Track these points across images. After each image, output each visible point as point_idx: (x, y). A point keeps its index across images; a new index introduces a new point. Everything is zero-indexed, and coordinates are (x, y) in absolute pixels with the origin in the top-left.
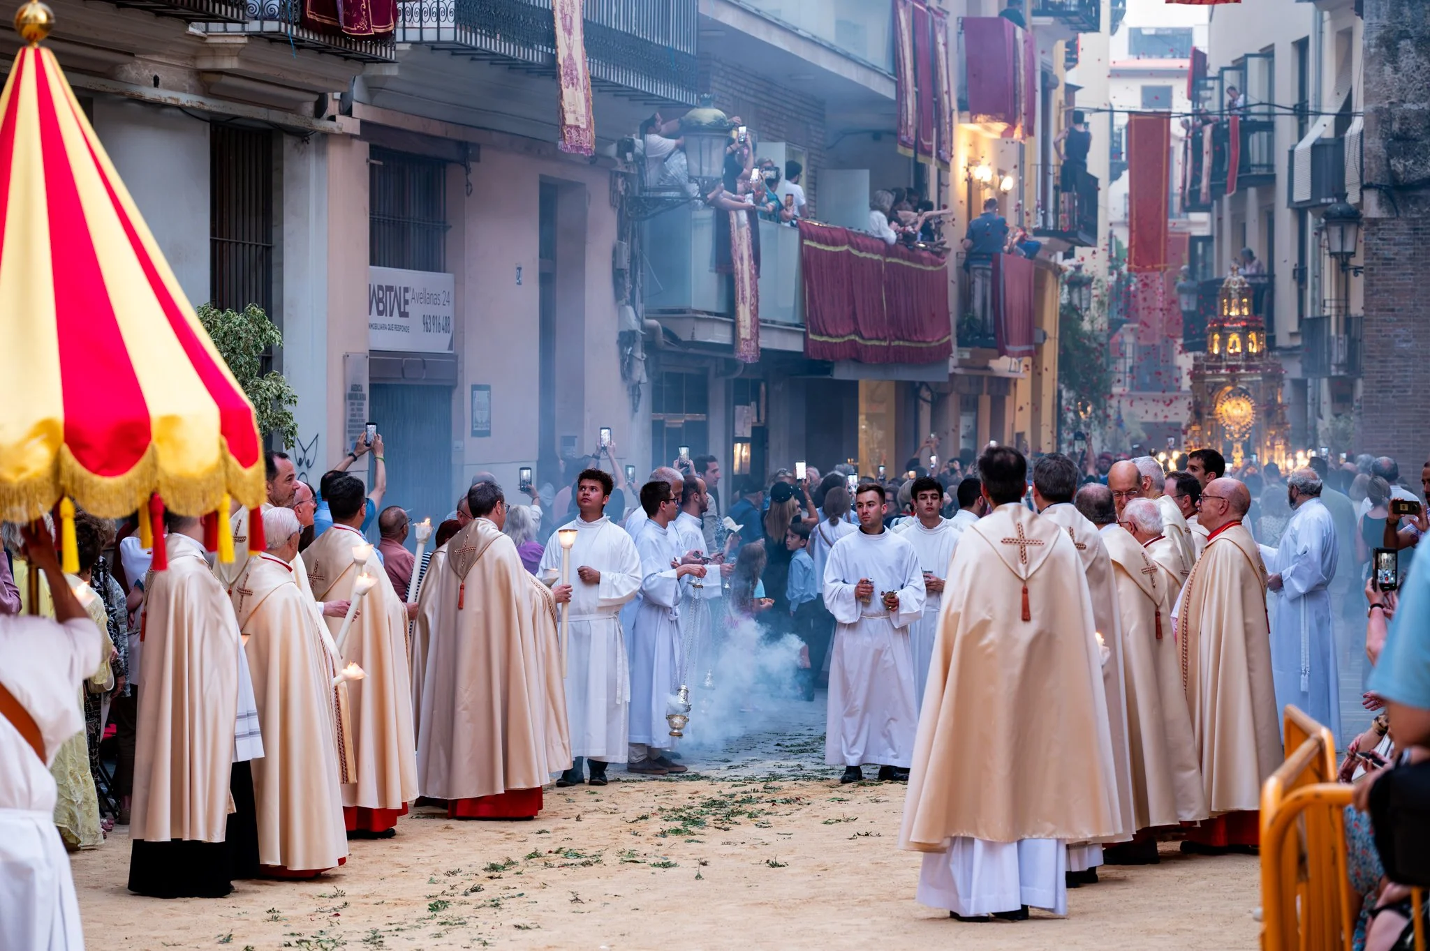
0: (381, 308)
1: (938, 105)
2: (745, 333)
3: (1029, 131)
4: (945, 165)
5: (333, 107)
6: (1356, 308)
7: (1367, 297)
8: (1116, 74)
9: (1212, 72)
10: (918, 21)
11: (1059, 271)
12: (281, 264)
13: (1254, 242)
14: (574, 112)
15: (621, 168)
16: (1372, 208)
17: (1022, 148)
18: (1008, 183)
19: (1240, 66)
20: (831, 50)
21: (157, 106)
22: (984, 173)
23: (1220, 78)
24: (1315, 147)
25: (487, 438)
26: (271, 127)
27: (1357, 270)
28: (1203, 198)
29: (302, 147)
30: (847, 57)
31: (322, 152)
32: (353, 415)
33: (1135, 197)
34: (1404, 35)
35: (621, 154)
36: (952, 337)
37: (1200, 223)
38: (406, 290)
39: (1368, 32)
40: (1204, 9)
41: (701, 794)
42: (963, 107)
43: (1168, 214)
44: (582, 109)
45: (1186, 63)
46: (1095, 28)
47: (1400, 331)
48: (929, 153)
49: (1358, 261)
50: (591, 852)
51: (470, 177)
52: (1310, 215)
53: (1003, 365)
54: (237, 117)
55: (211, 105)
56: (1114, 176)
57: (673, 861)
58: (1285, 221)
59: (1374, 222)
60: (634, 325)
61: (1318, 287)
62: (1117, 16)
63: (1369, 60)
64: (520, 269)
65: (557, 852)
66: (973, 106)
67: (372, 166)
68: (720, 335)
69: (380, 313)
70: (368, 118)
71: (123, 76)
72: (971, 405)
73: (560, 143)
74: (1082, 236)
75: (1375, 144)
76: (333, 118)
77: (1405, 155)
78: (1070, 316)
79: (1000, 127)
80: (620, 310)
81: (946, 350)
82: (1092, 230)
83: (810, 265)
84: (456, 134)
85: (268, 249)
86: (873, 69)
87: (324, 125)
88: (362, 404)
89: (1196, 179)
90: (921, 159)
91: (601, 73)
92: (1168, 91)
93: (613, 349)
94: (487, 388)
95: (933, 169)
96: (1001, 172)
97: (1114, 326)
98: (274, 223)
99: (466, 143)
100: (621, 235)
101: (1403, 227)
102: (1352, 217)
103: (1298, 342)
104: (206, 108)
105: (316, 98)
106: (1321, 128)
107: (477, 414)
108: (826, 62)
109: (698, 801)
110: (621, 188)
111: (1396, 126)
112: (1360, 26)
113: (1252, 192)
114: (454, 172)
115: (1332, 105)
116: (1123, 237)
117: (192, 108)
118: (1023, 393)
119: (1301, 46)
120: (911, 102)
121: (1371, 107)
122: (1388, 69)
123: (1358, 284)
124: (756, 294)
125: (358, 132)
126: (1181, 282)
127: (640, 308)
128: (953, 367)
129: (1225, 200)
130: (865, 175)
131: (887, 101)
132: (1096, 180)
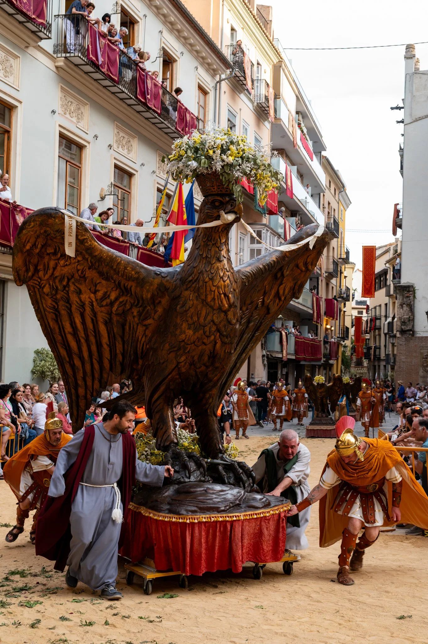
1: (320, 314)
2: (284, 355)
3: (337, 320)
4: (321, 325)
6: (395, 352)
7: (397, 351)
8: (353, 308)
9: (370, 309)
10: (317, 299)
11: (342, 345)
16: (398, 335)
18: (333, 328)
19: (375, 308)
20: (301, 304)
23: (371, 310)
24: (389, 323)
27: (395, 346)
28: (368, 332)
30: (304, 306)
33: (355, 331)
34: (404, 304)
36: (322, 357)
37: (367, 336)
39: (398, 303)
40: (369, 298)
42: (325, 315)
43: (362, 334)
45: (365, 307)
46: (349, 300)
47: (403, 357)
48: (318, 323)
49: (396, 344)
52: (387, 335)
53: (331, 362)
56: (352, 327)
58: (383, 336)
59: (398, 337)
60: (265, 353)
61: (389, 348)
62: (353, 298)
63: (398, 308)
66: (327, 315)
68: (280, 356)
72: (325, 369)
74: (346, 338)
75: (399, 323)
77: (404, 325)
78: (344, 352)
79: (331, 318)
80: (262, 351)
81: (321, 359)
82: (348, 337)
83: (296, 343)
86: (309, 308)
89: (367, 328)
90: (317, 324)
92: (362, 312)
93: (261, 358)
95: (319, 325)
97: (352, 354)
101: (404, 338)
102: (395, 336)
103: (385, 358)
106: (389, 320)
108: (300, 306)
111: (403, 320)
112: (397, 302)
113: (377, 331)
115: (391, 316)
116: (353, 338)
118: (335, 366)
119: (386, 304)
120: (315, 314)
121: (399, 316)
122: (401, 310)
123: (395, 348)
126: (364, 347)
127: (266, 350)
128: (322, 362)
129: (372, 332)
130: (307, 327)
131: (311, 313)
132: (348, 328)
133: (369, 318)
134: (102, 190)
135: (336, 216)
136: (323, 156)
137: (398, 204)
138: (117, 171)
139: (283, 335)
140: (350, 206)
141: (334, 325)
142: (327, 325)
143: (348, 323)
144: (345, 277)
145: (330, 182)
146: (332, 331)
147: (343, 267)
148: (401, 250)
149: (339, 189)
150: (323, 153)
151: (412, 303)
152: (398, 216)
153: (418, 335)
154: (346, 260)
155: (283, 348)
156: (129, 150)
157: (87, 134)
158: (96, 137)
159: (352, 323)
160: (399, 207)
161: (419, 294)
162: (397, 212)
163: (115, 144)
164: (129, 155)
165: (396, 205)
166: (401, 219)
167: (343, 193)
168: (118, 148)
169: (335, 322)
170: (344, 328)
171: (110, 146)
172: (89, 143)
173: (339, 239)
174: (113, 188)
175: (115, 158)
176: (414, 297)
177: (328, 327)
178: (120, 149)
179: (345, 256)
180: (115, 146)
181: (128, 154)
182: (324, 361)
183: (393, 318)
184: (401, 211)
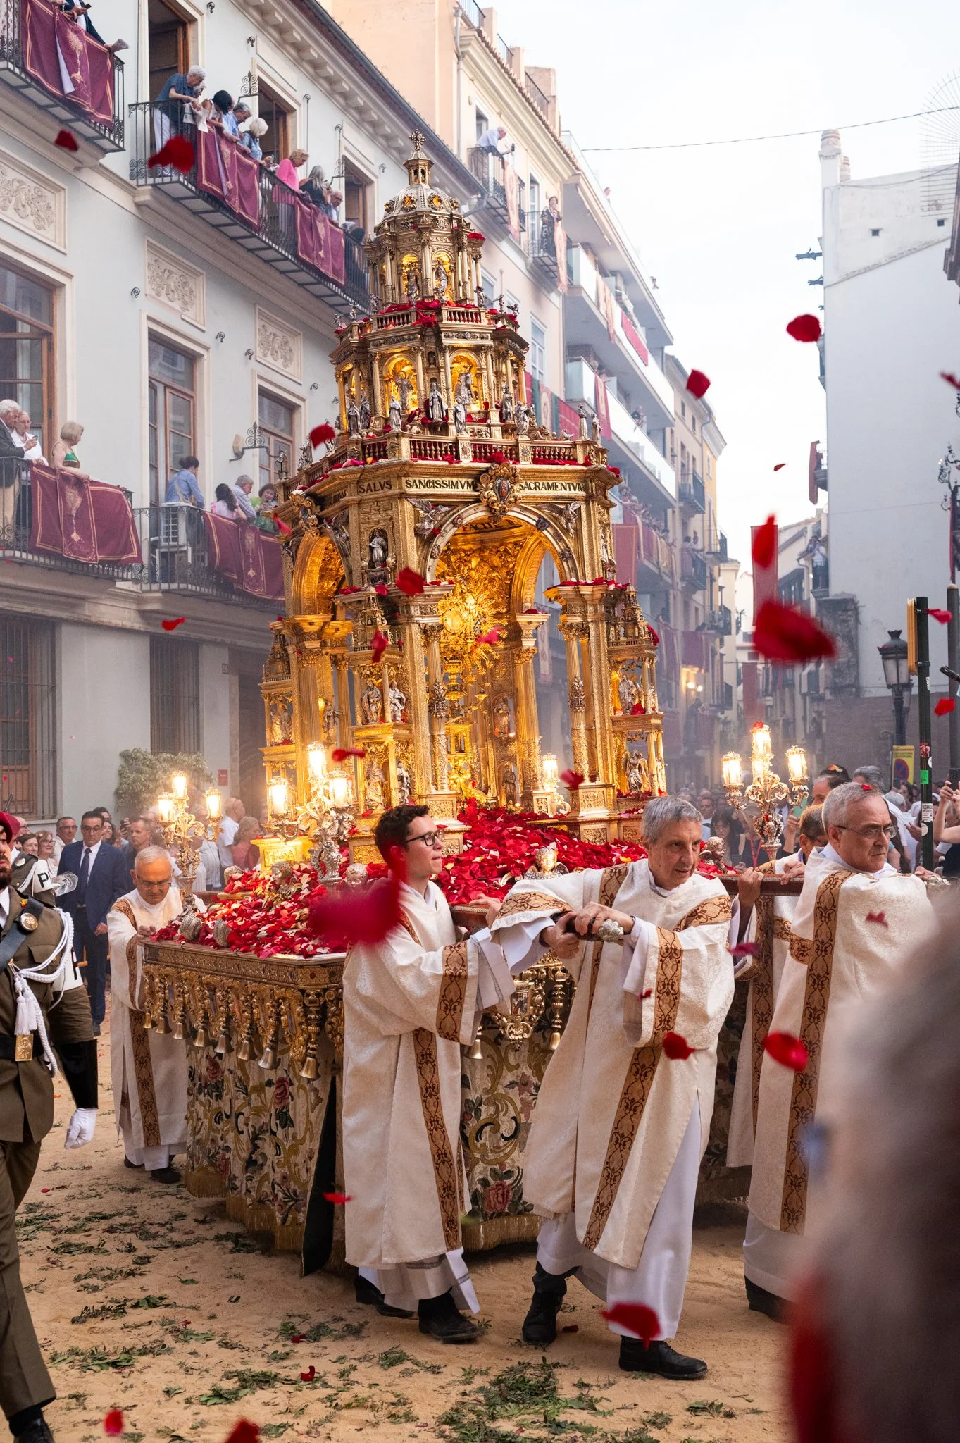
1: (675, 662)
3: (707, 670)
4: (678, 684)
6: (824, 730)
7: (827, 727)
8: (739, 648)
10: (667, 633)
11: (719, 719)
13: (788, 710)
16: (828, 696)
17: (705, 678)
18: (700, 689)
22: (691, 685)
24: (809, 674)
27: (824, 717)
28: (770, 692)
33: (746, 692)
34: (838, 635)
36: (682, 744)
37: (769, 701)
42: (684, 663)
43: (759, 697)
44: (547, 668)
46: (729, 633)
47: (839, 739)
48: (671, 679)
49: (824, 714)
52: (808, 697)
53: (699, 753)
56: (738, 684)
58: (799, 699)
59: (829, 700)
62: (738, 628)
66: (687, 663)
72: (688, 767)
74: (727, 707)
75: (829, 673)
77: (839, 677)
78: (724, 734)
79: (697, 669)
80: (564, 738)
81: (679, 748)
82: (730, 704)
89: (767, 685)
90: (670, 681)
91: (555, 655)
95: (674, 684)
96: (697, 685)
101: (839, 702)
102: (822, 699)
106: (810, 667)
113: (787, 690)
116: (741, 705)
118: (707, 761)
120: (665, 662)
123: (824, 722)
129: (778, 692)
132: (731, 687)
134: (237, 438)
135: (698, 470)
136: (667, 355)
137: (818, 442)
138: (266, 401)
140: (723, 451)
141: (702, 683)
142: (687, 682)
143: (730, 676)
144: (721, 588)
145: (683, 405)
146: (699, 693)
147: (716, 568)
148: (828, 531)
149: (701, 418)
150: (668, 350)
151: (853, 633)
152: (819, 465)
153: (867, 695)
154: (721, 556)
156: (286, 360)
157: (203, 331)
158: (221, 336)
159: (739, 676)
160: (820, 448)
161: (866, 615)
162: (816, 458)
163: (258, 349)
164: (287, 370)
165: (814, 445)
166: (825, 471)
167: (710, 425)
168: (265, 355)
169: (705, 676)
170: (722, 686)
171: (249, 354)
172: (207, 349)
173: (706, 515)
174: (257, 434)
175: (260, 377)
176: (857, 621)
178: (269, 358)
179: (719, 548)
180: (259, 353)
181: (286, 366)
183: (818, 663)
184: (825, 455)
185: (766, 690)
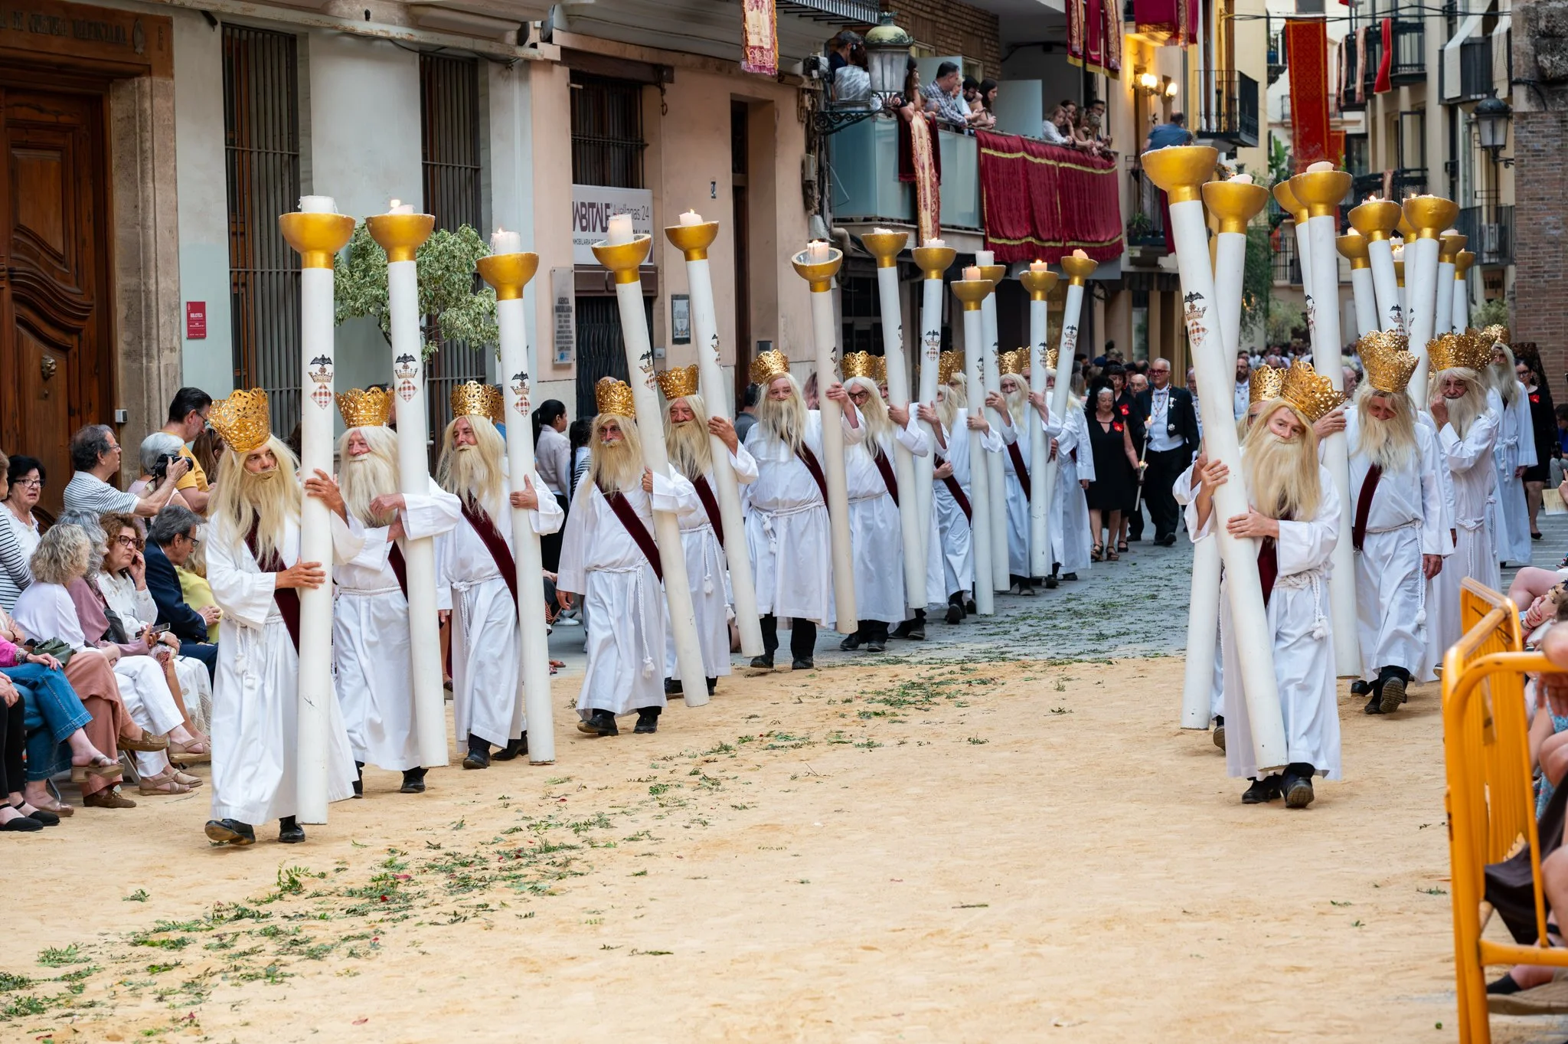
0: (584, 224)
1: (1105, 16)
4: (1114, 72)
5: (534, 36)
6: (1508, 197)
7: (1520, 189)
12: (489, 185)
14: (759, 33)
15: (807, 85)
16: (1521, 102)
18: (1173, 89)
21: (369, 38)
24: (1465, 47)
25: (686, 346)
26: (474, 56)
27: (1507, 162)
28: (1357, 97)
29: (506, 73)
31: (525, 78)
32: (561, 327)
35: (807, 72)
36: (1124, 237)
37: (1354, 122)
38: (608, 206)
41: (901, 677)
42: (1129, 18)
43: (1328, 115)
44: (766, 31)
47: (1550, 219)
48: (1097, 63)
49: (1509, 153)
50: (800, 733)
51: (665, 97)
52: (1460, 111)
53: (1171, 262)
54: (444, 47)
55: (419, 36)
56: (1272, 80)
57: (876, 742)
58: (1436, 116)
59: (1524, 116)
60: (825, 234)
61: (1469, 179)
64: (714, 183)
65: (768, 736)
67: (572, 90)
69: (583, 229)
70: (568, 44)
71: (335, 12)
72: (1140, 301)
73: (744, 63)
74: (1244, 137)
75: (1522, 42)
76: (534, 46)
77: (1552, 51)
79: (1164, 35)
80: (810, 220)
81: (1118, 249)
82: (1254, 131)
83: (986, 170)
84: (649, 56)
85: (477, 171)
87: (526, 52)
88: (569, 316)
89: (1351, 79)
90: (1090, 68)
94: (686, 297)
95: (1101, 75)
96: (1167, 79)
97: (1275, 222)
98: (482, 146)
99: (661, 65)
100: (809, 149)
101: (1552, 120)
102: (1503, 112)
104: (415, 39)
105: (518, 26)
106: (1470, 28)
107: (677, 322)
109: (898, 683)
110: (808, 104)
111: (1542, 24)
113: (1404, 91)
114: (650, 95)
115: (1479, 6)
116: (1283, 138)
117: (402, 39)
120: (1079, 14)
121: (1518, 6)
123: (1508, 175)
124: (937, 201)
125: (558, 58)
127: (829, 217)
128: (1124, 264)
129: (1379, 97)
130: (1037, 85)
131: (1057, 14)
132: (1255, 84)
133: (1362, 25)
139: (915, 131)
141: (1176, 73)
142: (1139, 70)
143: (1251, 61)
146: (1167, 101)
155: (921, 194)
159: (1271, 58)
169: (1185, 55)
170: (1230, 82)
177: (1150, 80)
182: (1133, 261)
183: (1490, 19)
185: (1349, 94)
